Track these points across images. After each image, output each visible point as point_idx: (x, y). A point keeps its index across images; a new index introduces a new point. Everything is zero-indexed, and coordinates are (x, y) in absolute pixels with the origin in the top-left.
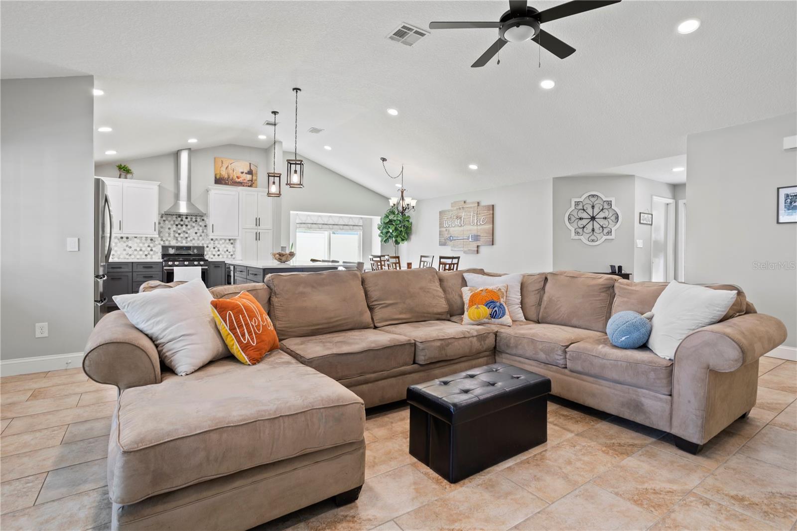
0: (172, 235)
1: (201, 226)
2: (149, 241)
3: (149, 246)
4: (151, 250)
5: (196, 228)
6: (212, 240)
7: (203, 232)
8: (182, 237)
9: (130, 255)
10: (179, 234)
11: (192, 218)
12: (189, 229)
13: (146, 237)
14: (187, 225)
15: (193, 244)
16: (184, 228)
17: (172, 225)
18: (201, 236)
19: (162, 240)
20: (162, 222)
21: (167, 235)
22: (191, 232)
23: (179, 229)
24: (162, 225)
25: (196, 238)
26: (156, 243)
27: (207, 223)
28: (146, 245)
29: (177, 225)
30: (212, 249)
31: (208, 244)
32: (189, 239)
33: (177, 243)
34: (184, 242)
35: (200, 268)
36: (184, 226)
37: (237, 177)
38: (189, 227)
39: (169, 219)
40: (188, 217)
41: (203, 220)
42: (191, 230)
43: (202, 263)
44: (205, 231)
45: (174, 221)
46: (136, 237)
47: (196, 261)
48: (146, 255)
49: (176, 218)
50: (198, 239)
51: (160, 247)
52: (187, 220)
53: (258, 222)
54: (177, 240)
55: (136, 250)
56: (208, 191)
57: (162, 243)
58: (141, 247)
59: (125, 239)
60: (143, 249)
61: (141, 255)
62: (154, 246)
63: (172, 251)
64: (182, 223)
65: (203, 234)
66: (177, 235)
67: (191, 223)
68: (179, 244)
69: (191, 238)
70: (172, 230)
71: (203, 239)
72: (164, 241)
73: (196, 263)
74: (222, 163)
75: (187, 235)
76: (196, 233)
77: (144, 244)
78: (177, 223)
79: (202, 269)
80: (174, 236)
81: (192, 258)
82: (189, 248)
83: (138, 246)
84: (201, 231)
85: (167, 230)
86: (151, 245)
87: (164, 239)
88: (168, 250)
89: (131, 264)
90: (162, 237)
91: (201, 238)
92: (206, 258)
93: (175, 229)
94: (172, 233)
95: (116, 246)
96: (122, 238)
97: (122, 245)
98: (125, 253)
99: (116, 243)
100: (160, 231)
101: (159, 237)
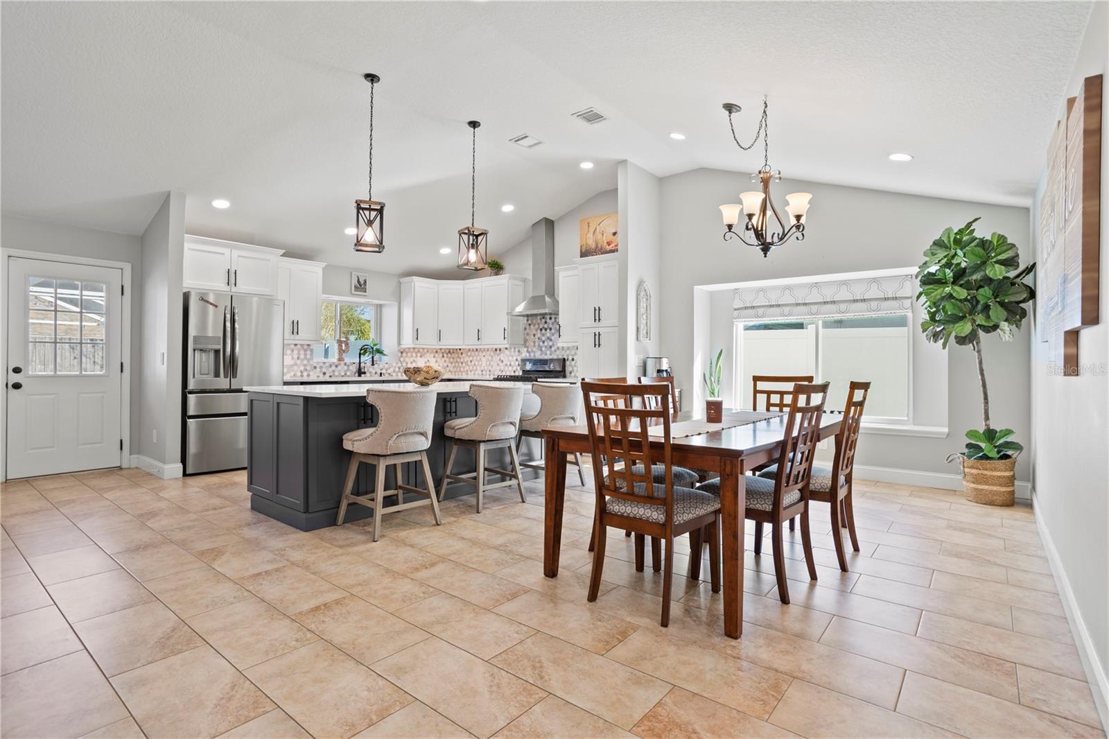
0: (537, 344)
8: (546, 347)
10: (544, 342)
12: (553, 335)
14: (551, 329)
15: (558, 356)
16: (548, 333)
17: (537, 330)
19: (527, 351)
20: (528, 327)
21: (532, 344)
22: (555, 338)
23: (543, 335)
24: (528, 330)
28: (515, 358)
29: (541, 330)
32: (553, 349)
33: (541, 355)
34: (548, 352)
36: (548, 330)
37: (607, 243)
38: (553, 331)
39: (534, 322)
40: (552, 316)
42: (555, 336)
45: (539, 324)
46: (506, 348)
49: (541, 319)
52: (550, 322)
53: (597, 315)
54: (541, 350)
55: (506, 365)
57: (524, 355)
59: (498, 351)
60: (512, 363)
63: (529, 367)
66: (541, 344)
67: (555, 325)
69: (556, 347)
70: (536, 337)
72: (529, 353)
74: (589, 226)
75: (551, 344)
77: (512, 356)
78: (541, 327)
80: (539, 345)
82: (545, 362)
85: (532, 337)
87: (530, 350)
88: (526, 365)
90: (528, 347)
93: (539, 335)
94: (537, 340)
95: (492, 360)
96: (496, 350)
97: (496, 358)
98: (498, 368)
99: (492, 357)
100: (526, 340)
101: (525, 347)
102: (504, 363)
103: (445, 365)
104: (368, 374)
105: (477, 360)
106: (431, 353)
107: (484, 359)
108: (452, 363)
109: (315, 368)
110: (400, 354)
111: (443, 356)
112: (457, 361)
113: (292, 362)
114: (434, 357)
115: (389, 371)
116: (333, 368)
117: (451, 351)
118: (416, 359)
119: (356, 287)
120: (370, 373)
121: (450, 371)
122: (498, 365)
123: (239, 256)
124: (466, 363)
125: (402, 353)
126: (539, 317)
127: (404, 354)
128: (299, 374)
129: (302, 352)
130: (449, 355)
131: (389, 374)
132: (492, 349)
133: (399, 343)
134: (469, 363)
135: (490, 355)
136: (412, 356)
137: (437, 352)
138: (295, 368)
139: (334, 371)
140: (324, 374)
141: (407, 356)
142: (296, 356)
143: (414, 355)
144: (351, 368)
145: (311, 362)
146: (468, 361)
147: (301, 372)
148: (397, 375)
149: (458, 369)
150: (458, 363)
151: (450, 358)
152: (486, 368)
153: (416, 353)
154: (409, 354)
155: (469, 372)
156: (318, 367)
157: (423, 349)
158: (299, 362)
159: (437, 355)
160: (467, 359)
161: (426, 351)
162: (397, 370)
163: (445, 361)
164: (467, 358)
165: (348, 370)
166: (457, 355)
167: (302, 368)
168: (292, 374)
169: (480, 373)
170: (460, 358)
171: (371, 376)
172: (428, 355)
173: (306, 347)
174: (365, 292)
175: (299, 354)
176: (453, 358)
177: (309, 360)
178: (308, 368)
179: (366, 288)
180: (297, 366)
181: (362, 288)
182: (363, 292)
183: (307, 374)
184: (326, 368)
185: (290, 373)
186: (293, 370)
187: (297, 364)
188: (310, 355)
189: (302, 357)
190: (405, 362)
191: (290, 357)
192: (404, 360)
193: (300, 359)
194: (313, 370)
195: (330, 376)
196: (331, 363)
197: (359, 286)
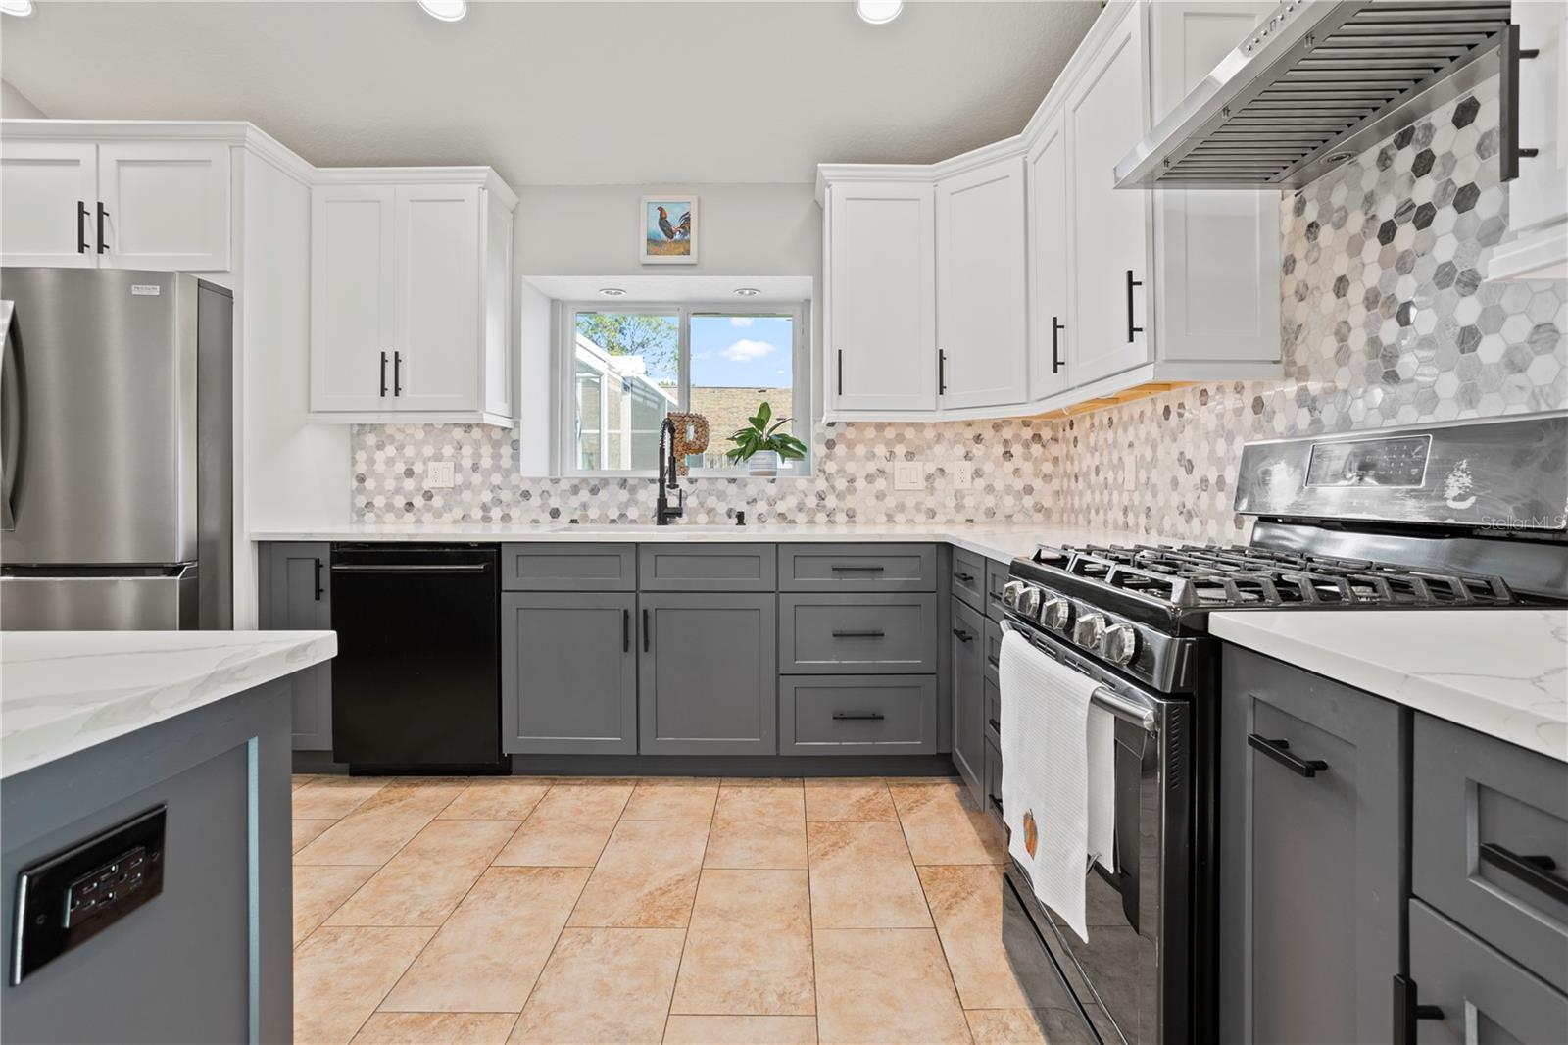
0: (1358, 340)
2: (1249, 412)
8: (1425, 346)
13: (1238, 389)
14: (1466, 199)
16: (1445, 238)
17: (1355, 248)
20: (1301, 249)
21: (1329, 345)
23: (1404, 265)
24: (1301, 269)
26: (1282, 422)
29: (1387, 233)
32: (1490, 350)
33: (1391, 407)
39: (1340, 195)
45: (1369, 200)
46: (1205, 398)
49: (1384, 159)
52: (1465, 143)
54: (1392, 377)
55: (1205, 481)
64: (1424, 191)
66: (1389, 331)
70: (1356, 294)
75: (1468, 311)
77: (1230, 438)
78: (1386, 211)
80: (1374, 342)
85: (1329, 300)
88: (1265, 480)
89: (984, 559)
90: (1302, 374)
93: (1372, 277)
94: (1358, 315)
95: (1154, 460)
96: (1167, 412)
97: (1168, 451)
98: (1175, 500)
99: (1154, 447)
100: (1295, 327)
101: (1287, 375)
102: (1197, 475)
103: (1019, 485)
105: (1111, 464)
106: (955, 442)
107: (1127, 458)
108: (1047, 478)
109: (526, 495)
111: (1008, 455)
113: (459, 479)
114: (967, 457)
115: (781, 507)
116: (584, 495)
117: (1046, 434)
118: (888, 466)
119: (654, 240)
120: (710, 511)
121: (1039, 508)
122: (1175, 483)
123: (120, 162)
124: (1087, 478)
125: (830, 445)
127: (839, 450)
128: (477, 513)
129: (486, 450)
130: (1036, 449)
131: (782, 516)
132: (1154, 405)
134: (1092, 477)
135: (1149, 438)
136: (871, 456)
137: (978, 439)
138: (467, 496)
139: (585, 506)
140: (555, 513)
141: (851, 456)
142: (467, 463)
143: (881, 450)
145: (514, 479)
146: (1088, 470)
147: (485, 508)
149: (1069, 501)
150: (1069, 478)
151: (1036, 461)
152: (1136, 498)
153: (888, 443)
154: (860, 450)
155: (1093, 515)
156: (535, 492)
157: (919, 426)
158: (477, 479)
159: (978, 450)
160: (1088, 461)
161: (930, 434)
162: (812, 502)
163: (1017, 471)
164: (1089, 458)
165: (633, 501)
167: (487, 497)
168: (458, 513)
169: (1121, 519)
170: (1072, 460)
172: (939, 449)
173: (497, 435)
174: (687, 252)
175: (477, 455)
176: (1056, 460)
177: (507, 474)
178: (506, 496)
179: (689, 241)
180: (473, 491)
181: (676, 241)
182: (679, 254)
183: (501, 514)
184: (560, 495)
185: (451, 510)
186: (460, 503)
187: (471, 484)
188: (512, 457)
189: (486, 462)
190: (843, 477)
191: (451, 465)
192: (841, 471)
193: (480, 470)
194: (519, 502)
195: (574, 521)
196: (576, 482)
197: (665, 238)
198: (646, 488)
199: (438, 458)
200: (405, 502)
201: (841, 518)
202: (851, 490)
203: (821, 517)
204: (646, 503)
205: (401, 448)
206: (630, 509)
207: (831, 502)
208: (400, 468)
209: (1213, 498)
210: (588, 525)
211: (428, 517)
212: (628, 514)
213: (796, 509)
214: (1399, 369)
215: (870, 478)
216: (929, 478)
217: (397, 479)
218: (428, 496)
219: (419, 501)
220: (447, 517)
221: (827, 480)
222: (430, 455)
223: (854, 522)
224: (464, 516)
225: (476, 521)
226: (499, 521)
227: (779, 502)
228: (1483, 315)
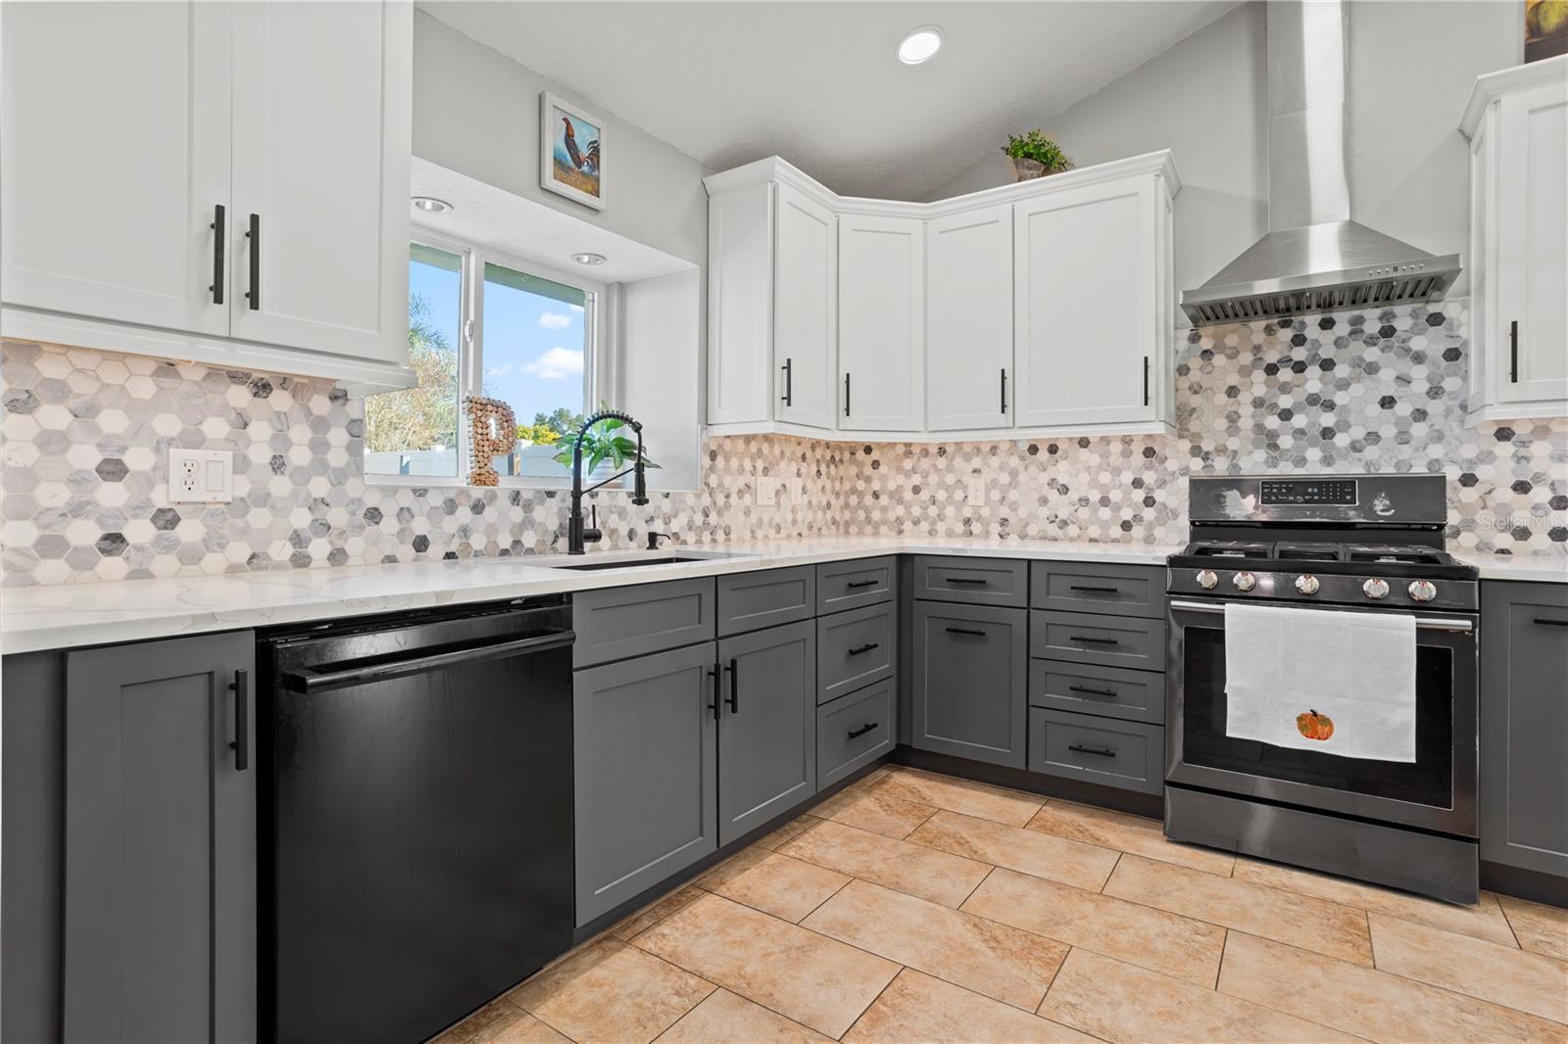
0: (1246, 423)
1: (1418, 358)
2: (1138, 458)
3: (1137, 483)
4: (1149, 502)
5: (1387, 375)
6: (1504, 434)
7: (1435, 392)
8: (1300, 433)
9: (1064, 524)
10: (1286, 415)
11: (1358, 322)
12: (1343, 385)
13: (1127, 441)
14: (1327, 365)
15: (1367, 465)
16: (1313, 381)
17: (1245, 372)
18: (1420, 415)
19: (1196, 451)
20: (1195, 363)
21: (1222, 424)
22: (1358, 399)
23: (1285, 388)
24: (1195, 376)
25: (1388, 432)
26: (1172, 465)
27: (1463, 332)
28: (1127, 477)
29: (1271, 370)
30: (1505, 494)
31: (1471, 463)
32: (1341, 440)
33: (1273, 462)
34: (1314, 454)
35: (1409, 622)
36: (1313, 371)
38: (1341, 371)
39: (1232, 340)
40: (1335, 315)
41: (1436, 320)
42: (1356, 389)
43: (1423, 589)
44: (1450, 384)
45: (1257, 349)
46: (1084, 443)
47: (1379, 573)
48: (1126, 526)
49: (1269, 330)
50: (1403, 438)
51: (1184, 483)
52: (1327, 338)
54: (1274, 446)
55: (1084, 501)
56: (1469, 139)
57: (1197, 465)
58: (1103, 487)
59: (1043, 454)
60: (1115, 496)
61: (1105, 525)
62: (1162, 484)
63: (1244, 507)
64: (1299, 354)
65: (1434, 407)
66: (1272, 422)
67: (1356, 347)
68: (1287, 470)
69: (1358, 433)
70: (1245, 398)
71: (1439, 437)
72: (1206, 457)
73: (1376, 587)
75: (1328, 419)
76: (1387, 402)
77: (1117, 472)
78: (1272, 357)
79: (1422, 632)
80: (1259, 428)
81: (1345, 550)
82: (1338, 489)
83: (1093, 483)
84: (1420, 386)
85: (1221, 398)
86: (1149, 477)
87: (1207, 446)
88: (1219, 501)
89: (1026, 563)
90: (1196, 437)
91: (1419, 430)
92: (1460, 551)
93: (1259, 390)
94: (1246, 410)
95: (1013, 484)
96: (1033, 449)
97: (1034, 477)
98: (1044, 512)
99: (1014, 474)
100: (1189, 409)
101: (1181, 437)
102: (1074, 495)
103: (824, 500)
104: (605, 542)
105: (942, 485)
106: (791, 458)
107: (971, 481)
109: (374, 515)
110: (706, 461)
111: (819, 473)
112: (853, 491)
113: (243, 487)
114: (799, 475)
115: (675, 526)
116: (464, 514)
117: (838, 457)
118: (751, 480)
119: (558, 162)
120: (613, 533)
122: (1044, 501)
124: (896, 496)
125: (713, 456)
126: (1258, 325)
127: (720, 461)
128: (282, 551)
129: (300, 434)
130: (832, 469)
131: (676, 536)
132: (1014, 442)
133: (706, 422)
134: (908, 495)
135: (1002, 467)
136: (741, 470)
137: (803, 457)
138: (259, 518)
139: (465, 531)
140: (421, 544)
141: (727, 469)
142: (260, 455)
143: (748, 464)
144: (539, 513)
145: (353, 489)
146: (900, 489)
147: (297, 539)
148: (699, 542)
149: (862, 515)
150: (861, 495)
151: (832, 480)
152: (985, 512)
153: (752, 457)
154: (734, 463)
155: (908, 526)
156: (388, 510)
157: (771, 439)
158: (280, 485)
159: (804, 468)
160: (901, 481)
161: (778, 448)
162: (699, 519)
163: (823, 488)
164: (901, 479)
165: (528, 523)
166: (853, 470)
167: (301, 519)
168: (240, 552)
169: (960, 528)
170: (868, 480)
171: (615, 547)
172: (782, 466)
173: (320, 407)
174: (595, 193)
175: (281, 438)
177: (339, 478)
178: (337, 517)
179: (598, 180)
180: (273, 508)
181: (583, 173)
182: (587, 192)
183: (328, 549)
184: (429, 516)
185: (222, 547)
186: (245, 532)
187: (268, 495)
188: (348, 448)
189: (299, 456)
190: (721, 492)
191: (227, 456)
192: (720, 485)
193: (288, 470)
194: (362, 527)
195: (450, 556)
196: (452, 494)
197: (572, 164)
198: (542, 502)
199: (193, 440)
200: (100, 533)
201: (720, 536)
202: (727, 506)
203: (706, 536)
204: (544, 524)
205: (85, 413)
206: (526, 533)
207: (713, 519)
208: (86, 457)
209: (1095, 511)
210: (471, 561)
211: (164, 563)
212: (523, 540)
213: (686, 528)
214: (1279, 442)
215: (740, 493)
216: (778, 493)
217: (77, 480)
218: (167, 519)
219: (140, 531)
220: (214, 561)
221: (710, 495)
222: (174, 433)
223: (729, 540)
224: (253, 557)
225: (279, 567)
226: (327, 564)
227: (673, 520)
228: (1338, 422)
